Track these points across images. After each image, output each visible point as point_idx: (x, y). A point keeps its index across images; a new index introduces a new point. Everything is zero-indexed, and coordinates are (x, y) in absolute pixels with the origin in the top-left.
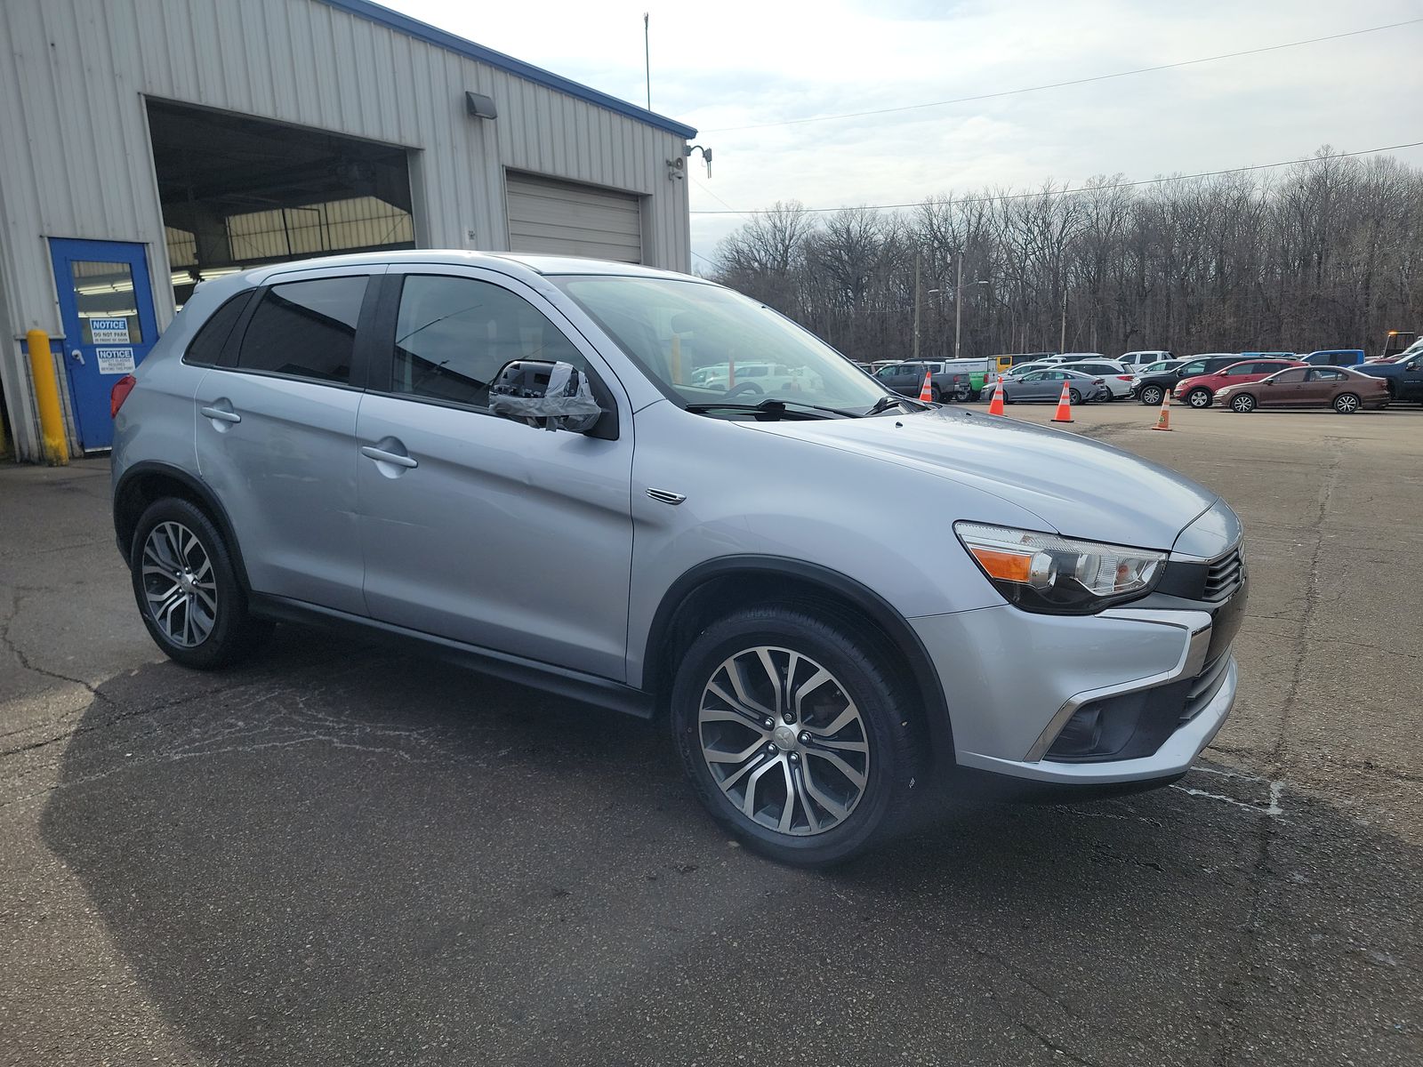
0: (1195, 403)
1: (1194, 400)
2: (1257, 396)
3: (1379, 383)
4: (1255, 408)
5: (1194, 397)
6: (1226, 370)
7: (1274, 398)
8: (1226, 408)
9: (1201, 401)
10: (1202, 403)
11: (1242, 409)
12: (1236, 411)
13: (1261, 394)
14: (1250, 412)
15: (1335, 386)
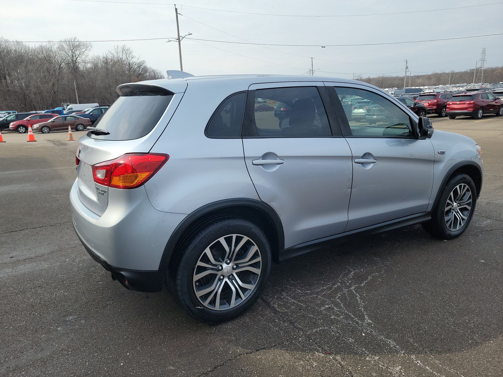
0: (21, 131)
1: (20, 130)
2: (50, 127)
3: (88, 120)
4: (50, 131)
5: (19, 129)
6: (30, 118)
7: (58, 127)
8: (40, 132)
9: (23, 131)
10: (24, 131)
11: (46, 132)
12: (43, 133)
13: (51, 126)
14: (49, 133)
15: (75, 122)
